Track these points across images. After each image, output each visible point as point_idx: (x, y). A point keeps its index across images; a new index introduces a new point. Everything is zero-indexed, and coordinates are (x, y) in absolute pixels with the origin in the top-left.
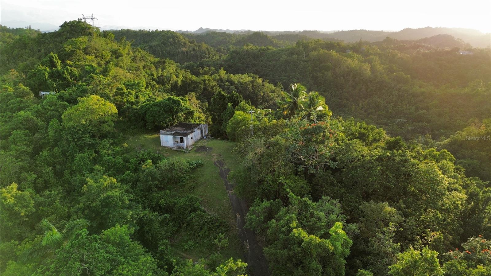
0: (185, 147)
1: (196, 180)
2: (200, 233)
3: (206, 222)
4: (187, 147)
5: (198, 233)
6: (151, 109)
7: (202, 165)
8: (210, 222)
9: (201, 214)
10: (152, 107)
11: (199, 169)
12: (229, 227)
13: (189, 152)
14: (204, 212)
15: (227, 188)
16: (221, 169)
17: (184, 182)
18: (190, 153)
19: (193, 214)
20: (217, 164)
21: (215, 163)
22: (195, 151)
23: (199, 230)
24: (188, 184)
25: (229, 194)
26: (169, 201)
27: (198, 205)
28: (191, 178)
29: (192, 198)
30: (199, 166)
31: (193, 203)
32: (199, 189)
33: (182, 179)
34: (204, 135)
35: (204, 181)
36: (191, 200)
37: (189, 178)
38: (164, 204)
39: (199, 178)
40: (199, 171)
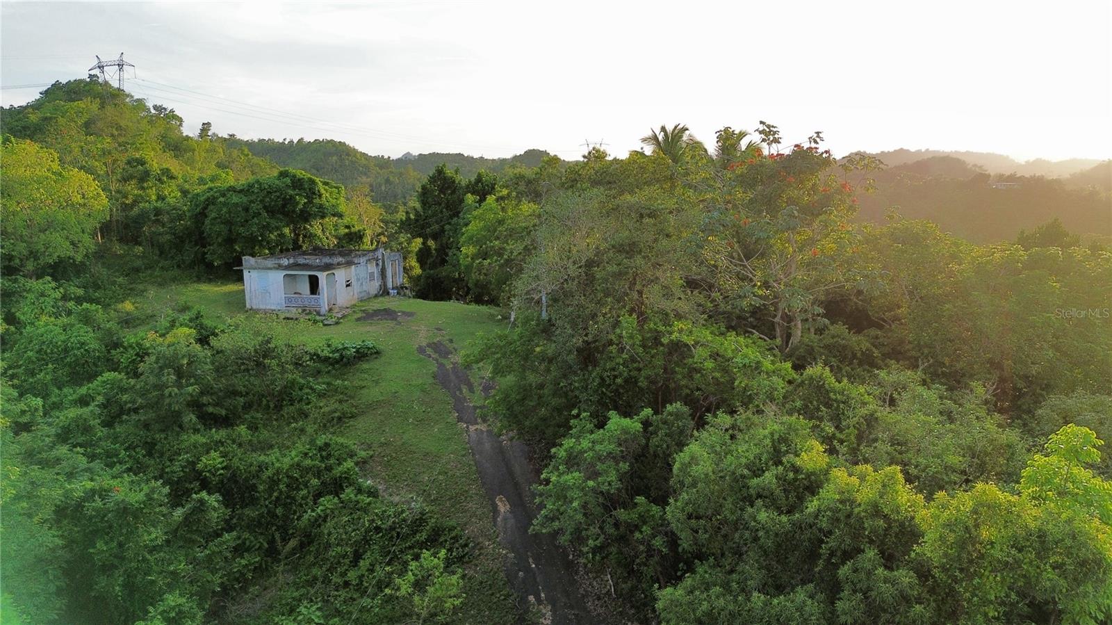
0: (324, 308)
1: (352, 397)
2: (352, 575)
3: (378, 529)
4: (330, 310)
5: (344, 574)
6: (222, 199)
7: (377, 353)
8: (392, 528)
9: (358, 502)
10: (224, 195)
11: (365, 366)
12: (466, 545)
13: (337, 323)
14: (373, 493)
15: (460, 419)
16: (441, 366)
17: (308, 404)
18: (339, 327)
19: (328, 502)
20: (429, 351)
21: (421, 350)
22: (358, 320)
23: (347, 561)
24: (321, 408)
25: (469, 436)
26: (240, 459)
27: (348, 469)
28: (336, 391)
29: (327, 445)
30: (367, 356)
31: (332, 462)
32: (361, 424)
33: (299, 392)
34: (390, 285)
35: (381, 398)
36: (324, 453)
37: (326, 390)
38: (218, 470)
39: (364, 391)
40: (363, 371)
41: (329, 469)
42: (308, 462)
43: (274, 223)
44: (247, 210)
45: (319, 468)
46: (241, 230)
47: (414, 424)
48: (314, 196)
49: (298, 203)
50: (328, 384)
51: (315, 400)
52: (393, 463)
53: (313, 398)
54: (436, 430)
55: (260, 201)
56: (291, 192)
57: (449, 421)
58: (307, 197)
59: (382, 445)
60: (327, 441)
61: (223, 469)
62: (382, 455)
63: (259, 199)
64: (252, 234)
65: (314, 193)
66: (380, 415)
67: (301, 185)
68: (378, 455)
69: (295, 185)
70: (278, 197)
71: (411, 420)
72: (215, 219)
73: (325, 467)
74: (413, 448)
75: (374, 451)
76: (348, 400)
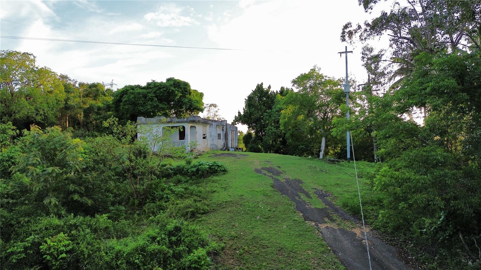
0: (188, 149)
4: (192, 150)
7: (225, 170)
13: (196, 158)
15: (307, 218)
16: (276, 180)
20: (264, 172)
21: (258, 171)
22: (210, 157)
24: (177, 204)
25: (321, 232)
26: (88, 244)
27: (199, 258)
28: (192, 194)
29: (178, 229)
30: (217, 172)
31: (181, 248)
32: (212, 219)
33: (161, 193)
34: (230, 145)
35: (229, 199)
36: (174, 239)
37: (183, 193)
38: (62, 253)
39: (216, 194)
40: (214, 182)
41: (178, 256)
42: (154, 247)
43: (161, 105)
44: (145, 96)
45: (165, 254)
46: (141, 108)
47: (261, 220)
48: (186, 93)
49: (176, 95)
50: (186, 189)
51: (173, 199)
52: (246, 256)
53: (172, 198)
54: (285, 227)
55: (154, 92)
56: (172, 88)
57: (296, 219)
58: (182, 92)
59: (233, 238)
60: (177, 225)
61: (67, 252)
62: (234, 247)
63: (153, 91)
64: (147, 110)
65: (186, 91)
66: (229, 212)
67: (179, 86)
68: (230, 247)
69: (176, 86)
70: (165, 91)
71: (258, 218)
72: (126, 101)
73: (174, 255)
74: (266, 243)
75: (225, 243)
76: (201, 201)
